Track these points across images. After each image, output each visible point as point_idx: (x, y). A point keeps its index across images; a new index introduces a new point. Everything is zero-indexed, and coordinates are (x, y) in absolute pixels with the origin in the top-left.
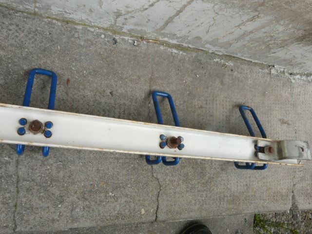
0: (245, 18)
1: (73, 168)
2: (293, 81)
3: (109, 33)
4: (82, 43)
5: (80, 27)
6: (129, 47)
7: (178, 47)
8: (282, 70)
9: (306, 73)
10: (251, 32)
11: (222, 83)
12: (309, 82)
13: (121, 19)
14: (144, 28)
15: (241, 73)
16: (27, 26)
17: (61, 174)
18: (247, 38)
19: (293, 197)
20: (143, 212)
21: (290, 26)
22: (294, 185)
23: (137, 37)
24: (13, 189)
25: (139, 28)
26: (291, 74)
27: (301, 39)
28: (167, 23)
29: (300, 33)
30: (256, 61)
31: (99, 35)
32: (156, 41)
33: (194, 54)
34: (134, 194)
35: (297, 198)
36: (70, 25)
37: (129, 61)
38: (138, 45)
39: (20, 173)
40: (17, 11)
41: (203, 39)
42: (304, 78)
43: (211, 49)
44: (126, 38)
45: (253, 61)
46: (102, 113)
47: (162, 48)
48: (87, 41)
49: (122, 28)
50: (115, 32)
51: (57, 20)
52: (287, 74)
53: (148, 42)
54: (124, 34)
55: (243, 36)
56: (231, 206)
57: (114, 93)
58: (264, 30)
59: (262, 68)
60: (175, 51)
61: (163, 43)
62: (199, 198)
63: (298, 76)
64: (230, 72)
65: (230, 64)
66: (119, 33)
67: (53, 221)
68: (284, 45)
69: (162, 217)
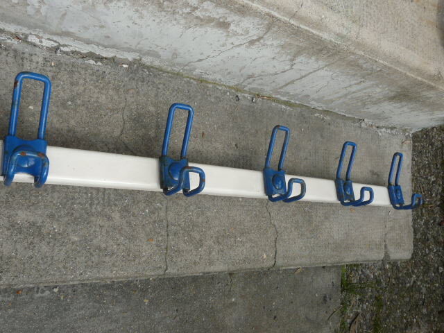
0: (353, 82)
1: (209, 214)
2: (380, 134)
3: (233, 91)
4: (213, 100)
5: (210, 86)
6: (248, 104)
7: (287, 103)
8: (370, 123)
9: (390, 126)
10: (354, 92)
11: (322, 136)
12: (393, 135)
14: (265, 87)
15: (337, 127)
16: (172, 85)
17: (200, 220)
18: (349, 97)
19: (386, 246)
20: (265, 257)
21: (386, 89)
22: (386, 234)
23: (254, 95)
24: (163, 233)
25: (259, 87)
26: (378, 127)
27: (392, 99)
28: (287, 85)
29: (393, 94)
30: (349, 116)
31: (225, 93)
32: (269, 98)
33: (299, 110)
34: (257, 240)
35: (389, 247)
36: (203, 83)
37: (249, 116)
38: (255, 102)
39: (169, 219)
40: (165, 72)
41: (311, 97)
42: (389, 131)
43: (314, 104)
44: (246, 95)
45: (347, 116)
46: (230, 164)
47: (274, 104)
48: (216, 98)
49: (245, 87)
50: (237, 90)
51: (194, 79)
52: (374, 128)
53: (263, 99)
54: (245, 92)
55: (346, 95)
56: (335, 253)
57: (238, 145)
58: (365, 91)
59: (354, 122)
60: (283, 107)
61: (278, 101)
62: (308, 244)
63: (384, 130)
64: (328, 126)
65: (328, 118)
66: (240, 91)
67: (195, 263)
68: (378, 102)
69: (280, 262)
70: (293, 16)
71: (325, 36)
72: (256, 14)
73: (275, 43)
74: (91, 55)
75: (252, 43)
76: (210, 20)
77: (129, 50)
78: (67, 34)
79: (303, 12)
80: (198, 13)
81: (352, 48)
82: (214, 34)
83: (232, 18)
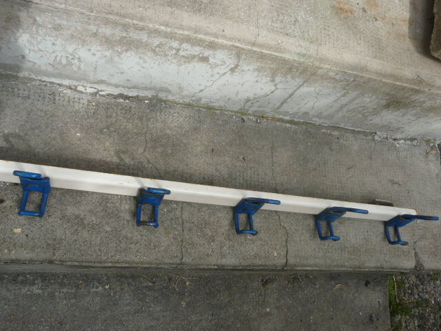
0: (339, 95)
1: (219, 215)
2: (398, 146)
3: (239, 114)
4: (221, 123)
5: (218, 112)
6: (254, 124)
7: (291, 122)
8: (385, 136)
9: (409, 137)
10: (346, 105)
11: (331, 150)
12: (414, 146)
13: (249, 104)
14: (265, 109)
15: (347, 140)
16: (184, 113)
17: (212, 219)
18: (345, 110)
19: (416, 255)
20: (275, 254)
21: (374, 97)
22: (415, 242)
23: (259, 117)
24: (179, 228)
25: (261, 109)
26: (395, 140)
27: (387, 106)
28: (282, 104)
29: (384, 102)
30: (359, 129)
31: (231, 117)
32: (273, 118)
33: (304, 127)
34: (266, 239)
35: (420, 255)
36: (211, 110)
37: (255, 134)
38: (260, 123)
39: (184, 217)
40: (178, 104)
41: (311, 114)
42: (409, 142)
43: (318, 121)
44: (251, 118)
45: (356, 130)
47: (278, 123)
48: (223, 121)
49: (248, 110)
50: (242, 114)
51: (204, 108)
52: (390, 140)
53: (267, 120)
54: (249, 114)
55: (342, 107)
56: (353, 257)
57: (246, 159)
58: (355, 102)
59: (366, 136)
60: (288, 125)
61: (279, 120)
62: (322, 246)
63: (402, 141)
64: (337, 140)
65: (336, 133)
66: (245, 114)
67: (208, 255)
68: (375, 112)
69: (292, 261)
70: (254, 44)
71: (287, 56)
72: (223, 47)
73: (251, 68)
74: (121, 96)
75: (232, 70)
76: (193, 57)
77: (146, 88)
78: (102, 82)
79: (260, 40)
80: (182, 53)
81: (317, 64)
82: (201, 67)
83: (207, 53)
